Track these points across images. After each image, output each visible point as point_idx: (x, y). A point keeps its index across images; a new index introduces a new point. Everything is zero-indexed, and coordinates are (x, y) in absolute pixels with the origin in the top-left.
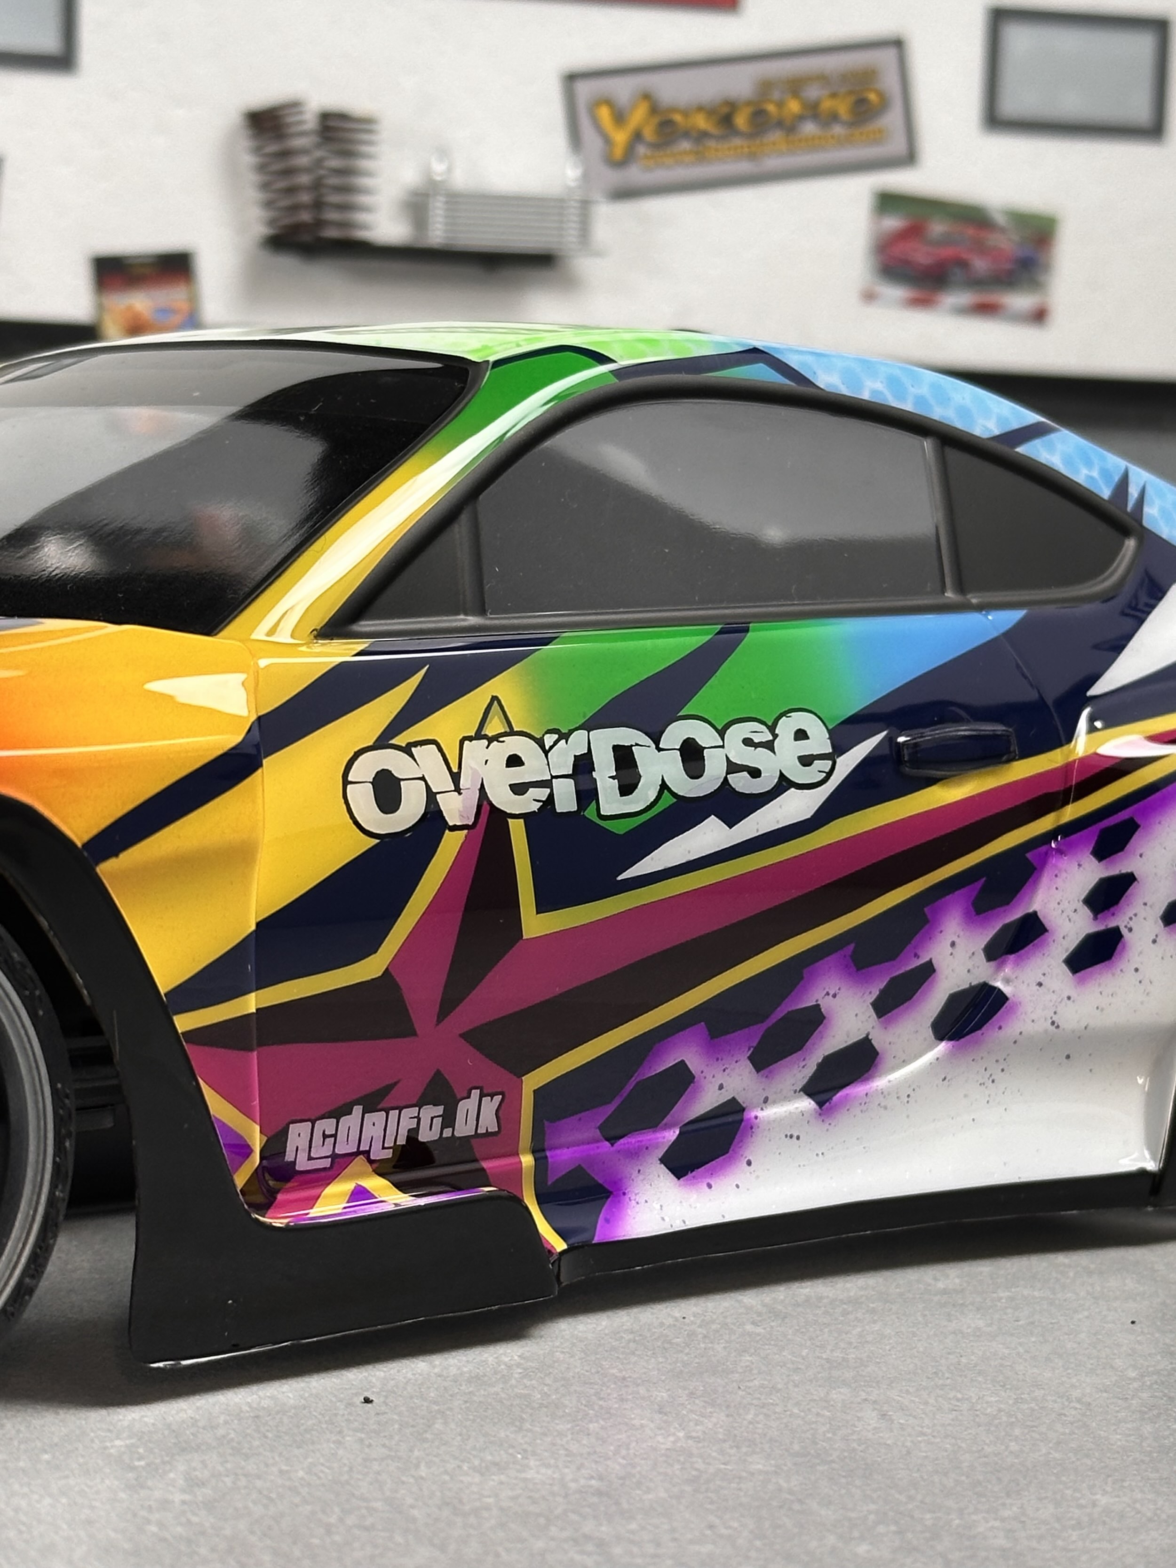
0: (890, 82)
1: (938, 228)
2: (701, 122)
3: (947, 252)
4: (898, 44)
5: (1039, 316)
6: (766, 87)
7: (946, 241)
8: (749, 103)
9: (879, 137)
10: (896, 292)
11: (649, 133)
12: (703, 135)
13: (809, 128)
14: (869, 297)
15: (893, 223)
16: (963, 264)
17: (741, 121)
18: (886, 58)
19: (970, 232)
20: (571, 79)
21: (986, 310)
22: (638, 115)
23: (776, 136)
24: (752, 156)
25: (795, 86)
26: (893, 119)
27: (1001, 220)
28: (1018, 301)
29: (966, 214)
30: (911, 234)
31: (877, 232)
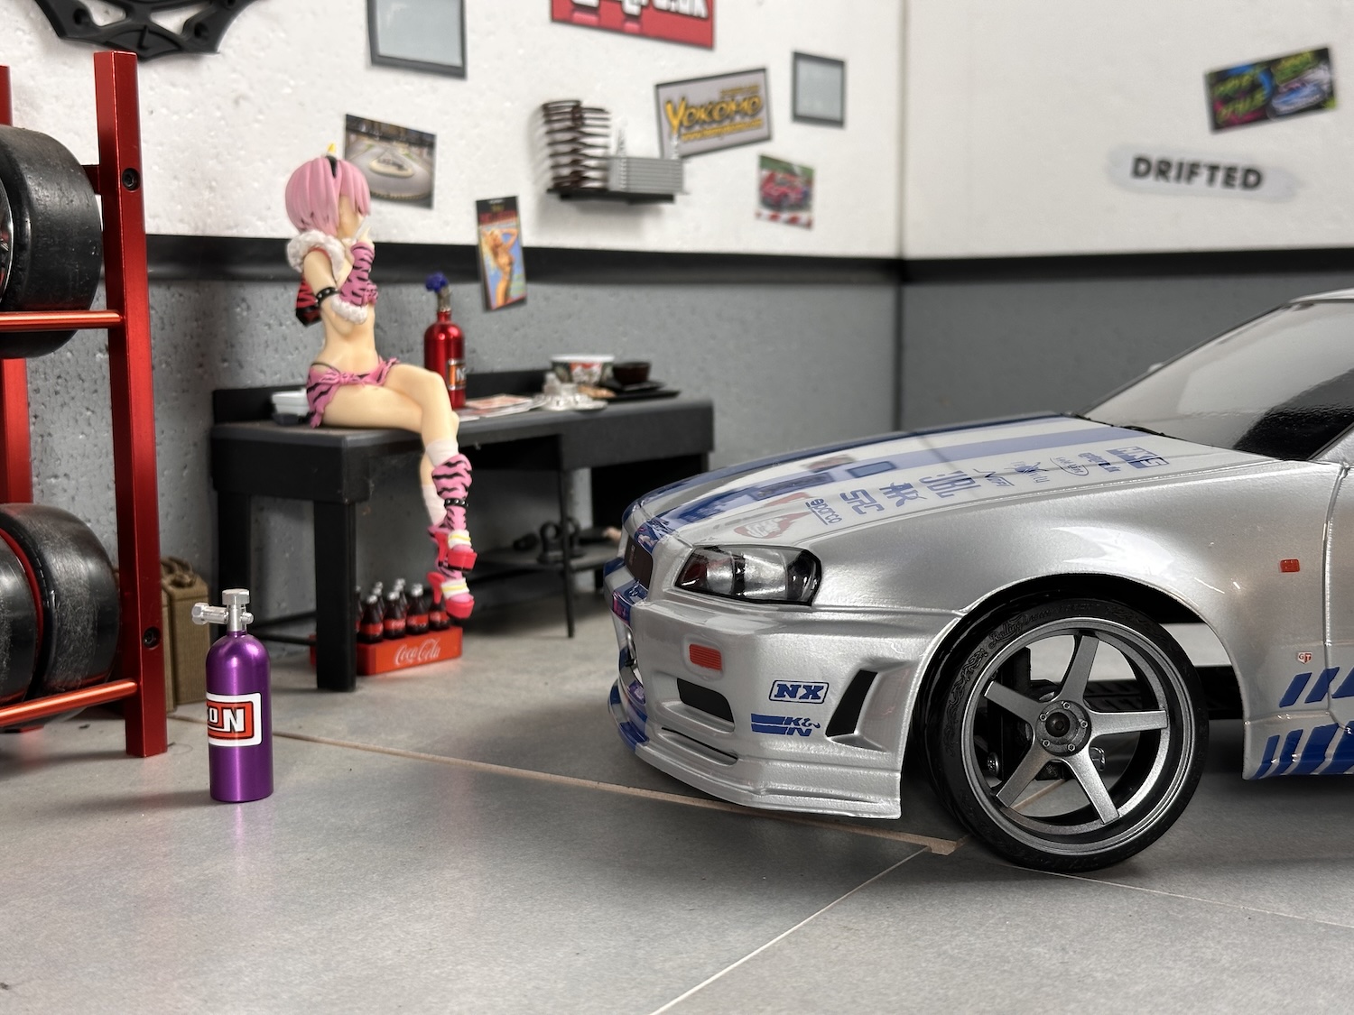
0: (762, 92)
1: (780, 176)
2: (703, 115)
3: (783, 189)
4: (763, 70)
5: (809, 225)
6: (724, 93)
7: (781, 184)
8: (718, 103)
9: (759, 126)
10: (767, 212)
11: (686, 123)
12: (704, 122)
13: (738, 118)
14: (758, 215)
15: (765, 173)
16: (787, 196)
17: (716, 115)
18: (759, 76)
19: (788, 178)
20: (659, 86)
21: (794, 221)
22: (681, 111)
23: (727, 123)
24: (719, 135)
25: (731, 93)
26: (763, 115)
27: (797, 170)
28: (803, 216)
29: (787, 168)
30: (771, 179)
31: (760, 178)
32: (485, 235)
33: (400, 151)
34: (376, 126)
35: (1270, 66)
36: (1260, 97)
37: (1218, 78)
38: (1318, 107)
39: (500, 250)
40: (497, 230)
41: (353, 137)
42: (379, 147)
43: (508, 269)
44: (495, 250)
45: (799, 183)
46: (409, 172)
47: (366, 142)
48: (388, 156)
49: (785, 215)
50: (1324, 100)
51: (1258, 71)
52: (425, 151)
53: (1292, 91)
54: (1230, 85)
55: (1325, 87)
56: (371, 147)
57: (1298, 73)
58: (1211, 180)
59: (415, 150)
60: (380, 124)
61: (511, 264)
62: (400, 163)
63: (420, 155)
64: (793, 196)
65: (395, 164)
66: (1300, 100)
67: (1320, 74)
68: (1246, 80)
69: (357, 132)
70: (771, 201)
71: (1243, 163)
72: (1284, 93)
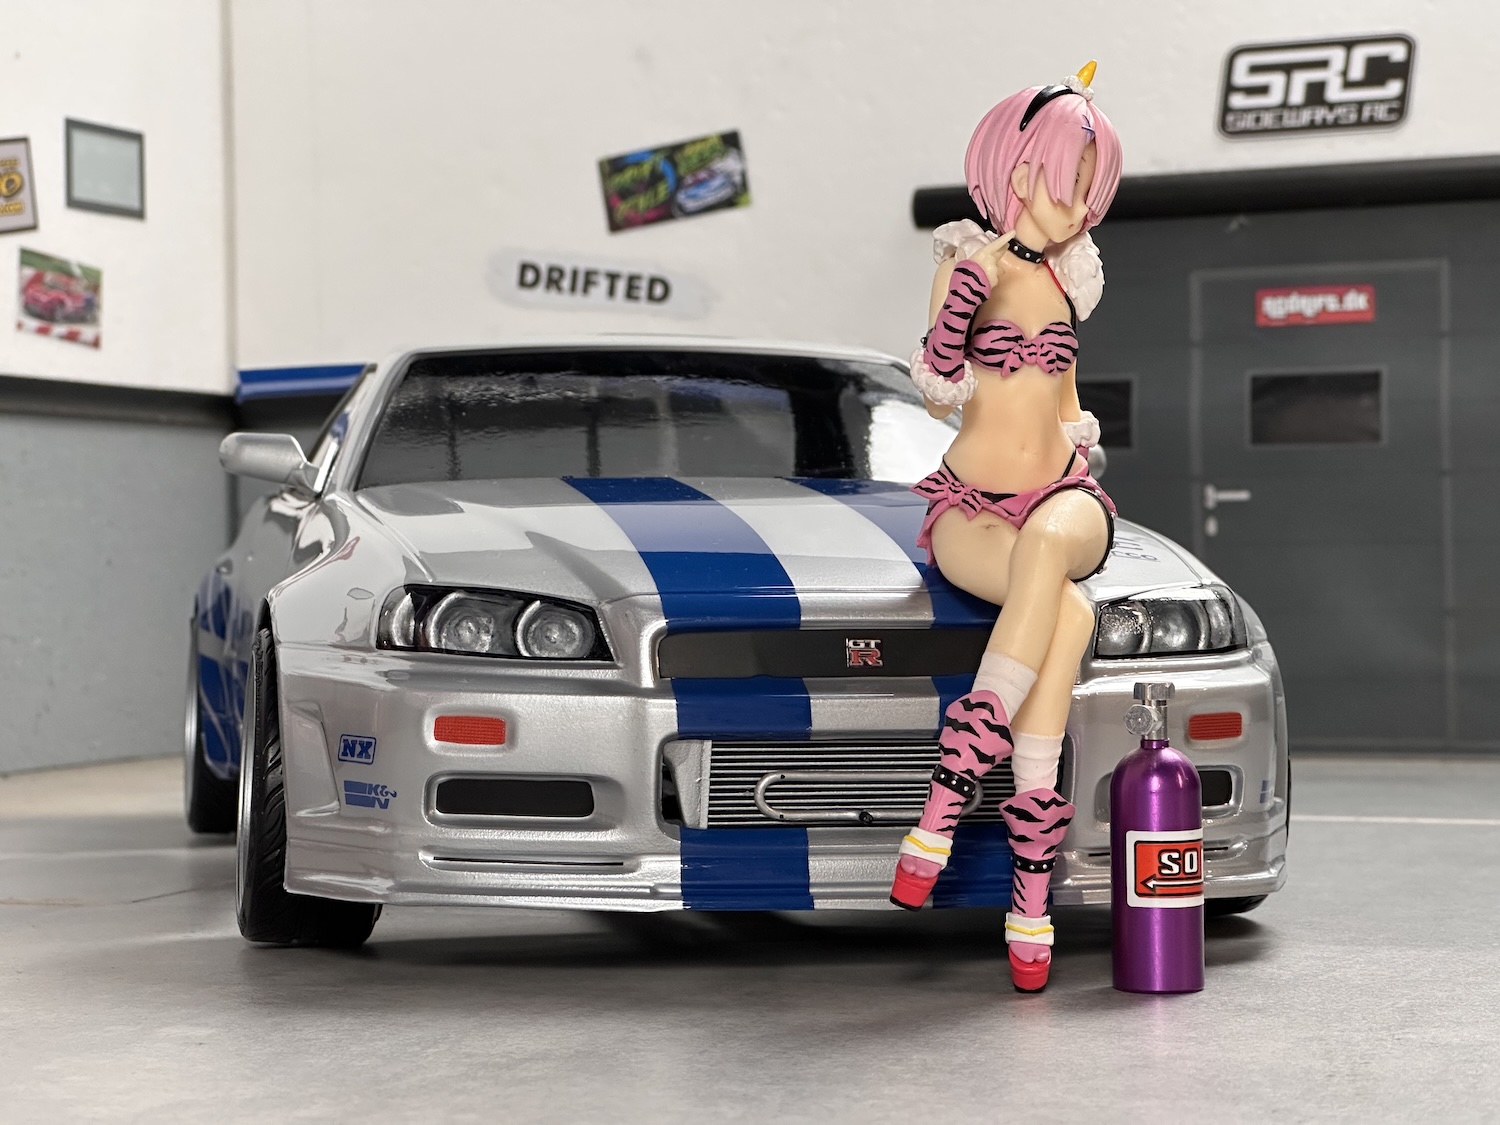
0: (22, 169)
1: (49, 277)
3: (54, 294)
4: (24, 140)
5: (96, 344)
7: (52, 287)
9: (19, 211)
10: (33, 324)
14: (20, 329)
15: (29, 272)
16: (62, 303)
18: (20, 148)
19: (64, 279)
21: (72, 337)
26: (24, 196)
27: (77, 271)
28: (87, 332)
29: (63, 268)
30: (37, 280)
31: (21, 278)
35: (673, 152)
36: (663, 190)
37: (613, 167)
38: (730, 203)
45: (79, 288)
49: (60, 329)
50: (735, 196)
51: (659, 159)
53: (699, 183)
54: (629, 175)
55: (737, 179)
57: (704, 162)
58: (612, 292)
64: (70, 305)
66: (709, 195)
67: (729, 164)
68: (646, 169)
70: (38, 309)
71: (647, 271)
72: (690, 185)
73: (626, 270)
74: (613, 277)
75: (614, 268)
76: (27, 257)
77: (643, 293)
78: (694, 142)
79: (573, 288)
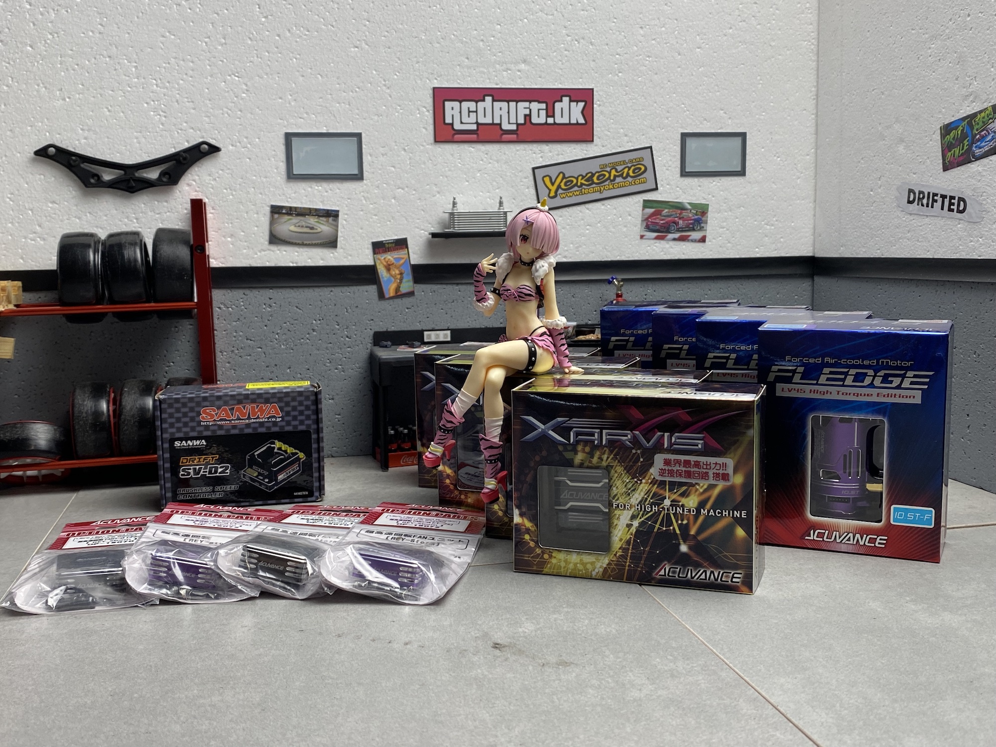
0: (647, 162)
1: (666, 211)
3: (669, 219)
4: (649, 148)
5: (703, 240)
6: (604, 165)
7: (668, 216)
8: (598, 172)
9: (644, 183)
10: (652, 235)
12: (582, 185)
15: (650, 211)
16: (676, 223)
17: (595, 179)
18: (646, 154)
19: (678, 211)
20: (535, 169)
21: (682, 239)
22: (559, 180)
23: (607, 183)
25: (613, 165)
26: (649, 175)
27: (689, 207)
28: (695, 235)
29: (679, 207)
30: (657, 213)
31: (643, 215)
32: (379, 259)
33: (312, 221)
34: (294, 209)
35: (971, 118)
36: (966, 144)
37: (947, 129)
39: (391, 267)
40: (390, 257)
41: (276, 216)
42: (295, 220)
43: (399, 277)
44: (388, 268)
45: (690, 214)
46: (319, 230)
47: (287, 217)
48: (304, 224)
49: (671, 236)
51: (965, 124)
52: (331, 219)
53: (982, 139)
54: (952, 134)
56: (290, 219)
57: (984, 125)
58: (943, 206)
59: (324, 219)
60: (296, 208)
61: (401, 274)
62: (311, 226)
63: (328, 221)
65: (307, 227)
66: (986, 146)
68: (959, 130)
69: (280, 213)
70: (658, 227)
71: (957, 195)
72: (978, 140)
73: (949, 194)
74: (944, 197)
75: (944, 193)
76: (647, 204)
77: (955, 207)
78: (981, 112)
79: (927, 206)
